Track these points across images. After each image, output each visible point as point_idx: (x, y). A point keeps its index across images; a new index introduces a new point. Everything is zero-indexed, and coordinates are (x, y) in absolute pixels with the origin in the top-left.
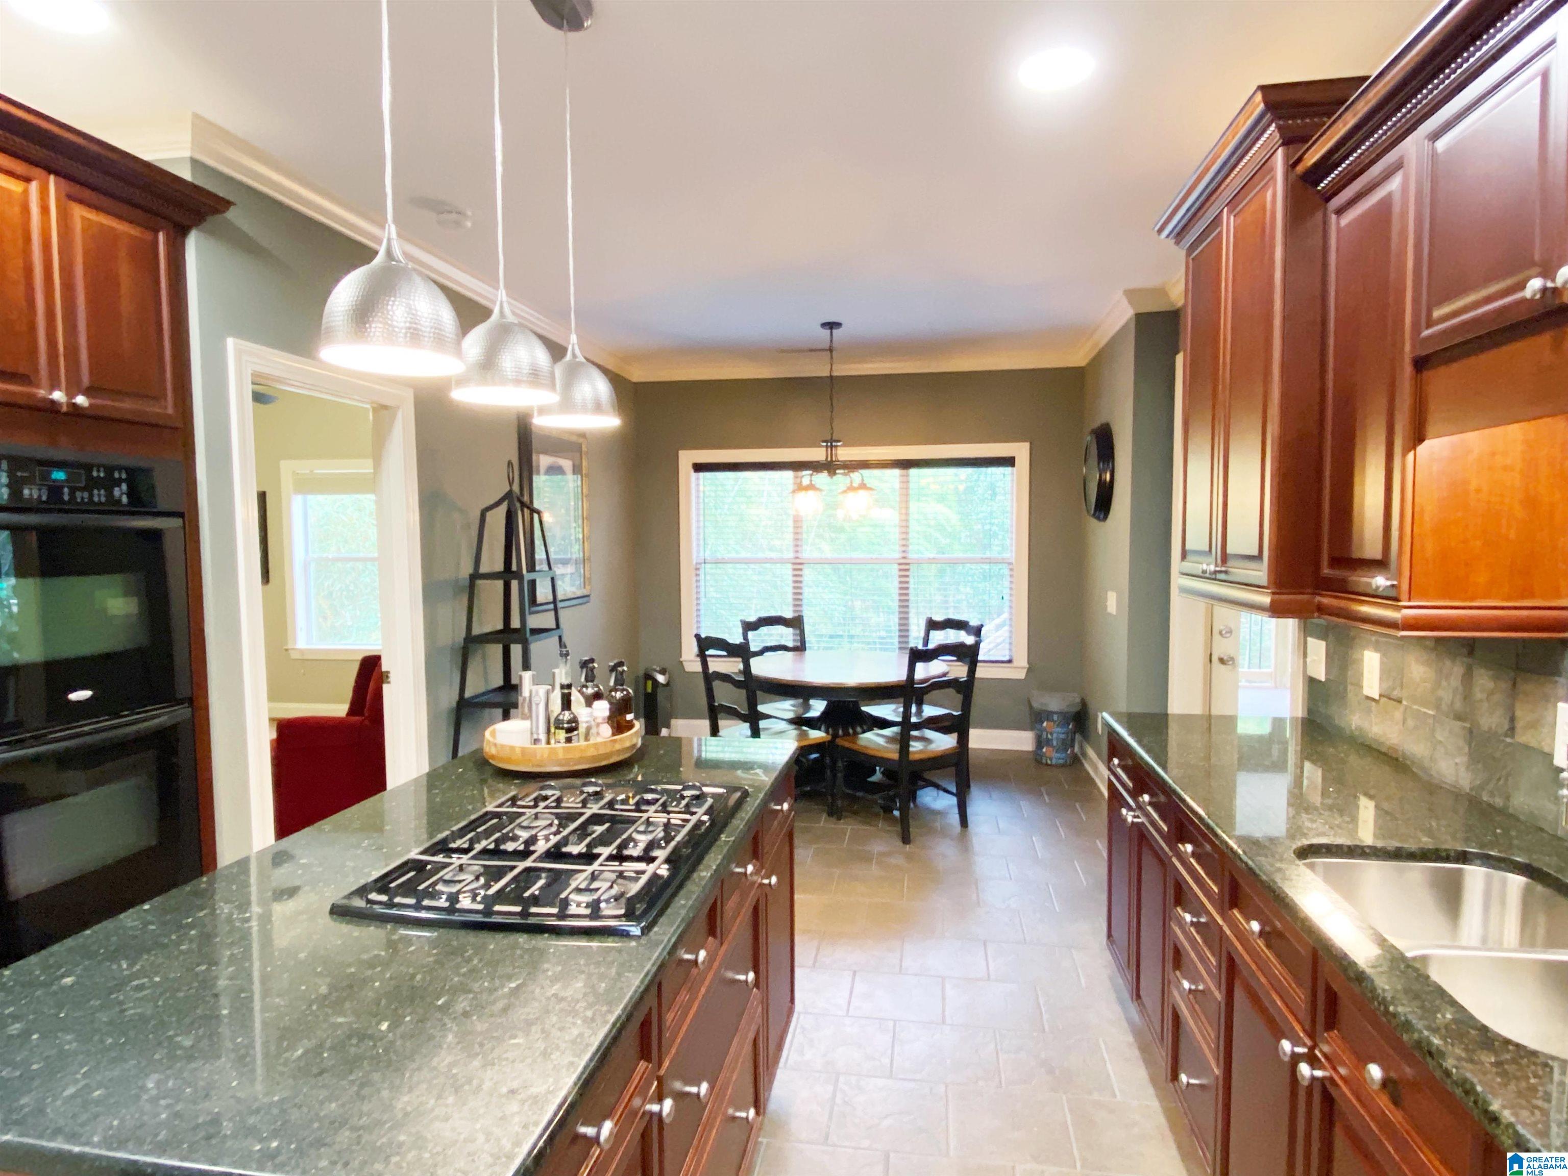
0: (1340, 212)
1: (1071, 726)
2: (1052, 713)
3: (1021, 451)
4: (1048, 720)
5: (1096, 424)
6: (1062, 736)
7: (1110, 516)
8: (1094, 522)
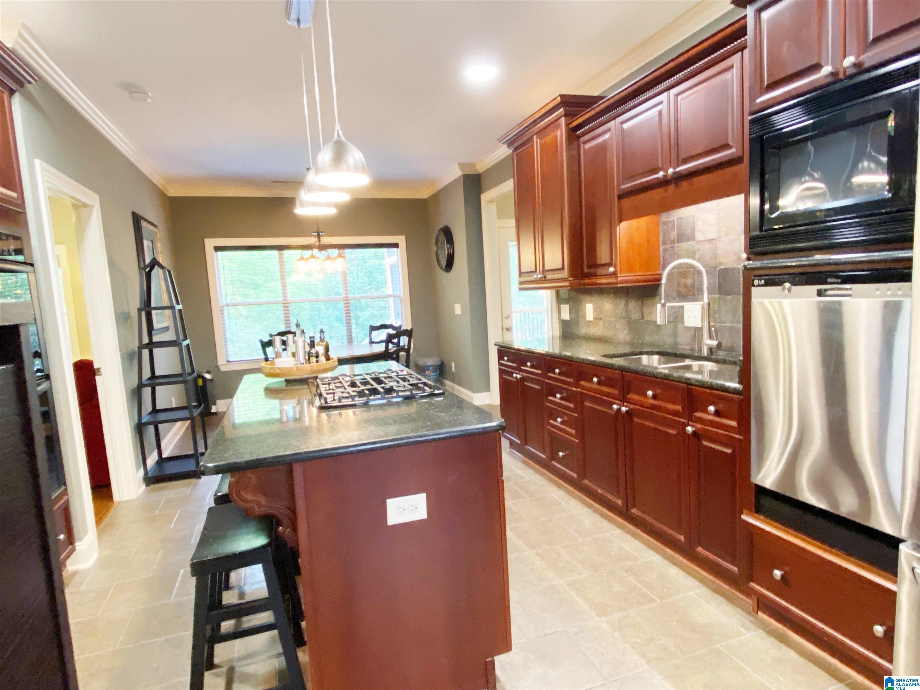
0: (585, 143)
1: (438, 372)
2: (430, 366)
3: (401, 240)
4: (428, 370)
5: (441, 226)
6: (435, 377)
7: (452, 269)
8: (444, 273)
